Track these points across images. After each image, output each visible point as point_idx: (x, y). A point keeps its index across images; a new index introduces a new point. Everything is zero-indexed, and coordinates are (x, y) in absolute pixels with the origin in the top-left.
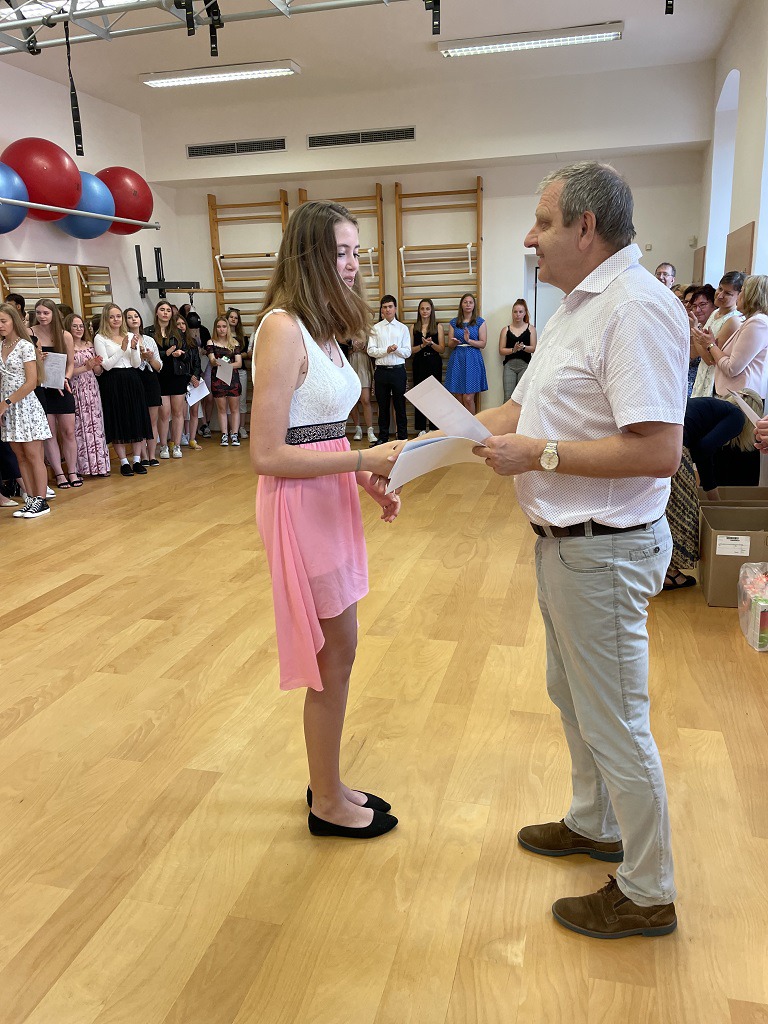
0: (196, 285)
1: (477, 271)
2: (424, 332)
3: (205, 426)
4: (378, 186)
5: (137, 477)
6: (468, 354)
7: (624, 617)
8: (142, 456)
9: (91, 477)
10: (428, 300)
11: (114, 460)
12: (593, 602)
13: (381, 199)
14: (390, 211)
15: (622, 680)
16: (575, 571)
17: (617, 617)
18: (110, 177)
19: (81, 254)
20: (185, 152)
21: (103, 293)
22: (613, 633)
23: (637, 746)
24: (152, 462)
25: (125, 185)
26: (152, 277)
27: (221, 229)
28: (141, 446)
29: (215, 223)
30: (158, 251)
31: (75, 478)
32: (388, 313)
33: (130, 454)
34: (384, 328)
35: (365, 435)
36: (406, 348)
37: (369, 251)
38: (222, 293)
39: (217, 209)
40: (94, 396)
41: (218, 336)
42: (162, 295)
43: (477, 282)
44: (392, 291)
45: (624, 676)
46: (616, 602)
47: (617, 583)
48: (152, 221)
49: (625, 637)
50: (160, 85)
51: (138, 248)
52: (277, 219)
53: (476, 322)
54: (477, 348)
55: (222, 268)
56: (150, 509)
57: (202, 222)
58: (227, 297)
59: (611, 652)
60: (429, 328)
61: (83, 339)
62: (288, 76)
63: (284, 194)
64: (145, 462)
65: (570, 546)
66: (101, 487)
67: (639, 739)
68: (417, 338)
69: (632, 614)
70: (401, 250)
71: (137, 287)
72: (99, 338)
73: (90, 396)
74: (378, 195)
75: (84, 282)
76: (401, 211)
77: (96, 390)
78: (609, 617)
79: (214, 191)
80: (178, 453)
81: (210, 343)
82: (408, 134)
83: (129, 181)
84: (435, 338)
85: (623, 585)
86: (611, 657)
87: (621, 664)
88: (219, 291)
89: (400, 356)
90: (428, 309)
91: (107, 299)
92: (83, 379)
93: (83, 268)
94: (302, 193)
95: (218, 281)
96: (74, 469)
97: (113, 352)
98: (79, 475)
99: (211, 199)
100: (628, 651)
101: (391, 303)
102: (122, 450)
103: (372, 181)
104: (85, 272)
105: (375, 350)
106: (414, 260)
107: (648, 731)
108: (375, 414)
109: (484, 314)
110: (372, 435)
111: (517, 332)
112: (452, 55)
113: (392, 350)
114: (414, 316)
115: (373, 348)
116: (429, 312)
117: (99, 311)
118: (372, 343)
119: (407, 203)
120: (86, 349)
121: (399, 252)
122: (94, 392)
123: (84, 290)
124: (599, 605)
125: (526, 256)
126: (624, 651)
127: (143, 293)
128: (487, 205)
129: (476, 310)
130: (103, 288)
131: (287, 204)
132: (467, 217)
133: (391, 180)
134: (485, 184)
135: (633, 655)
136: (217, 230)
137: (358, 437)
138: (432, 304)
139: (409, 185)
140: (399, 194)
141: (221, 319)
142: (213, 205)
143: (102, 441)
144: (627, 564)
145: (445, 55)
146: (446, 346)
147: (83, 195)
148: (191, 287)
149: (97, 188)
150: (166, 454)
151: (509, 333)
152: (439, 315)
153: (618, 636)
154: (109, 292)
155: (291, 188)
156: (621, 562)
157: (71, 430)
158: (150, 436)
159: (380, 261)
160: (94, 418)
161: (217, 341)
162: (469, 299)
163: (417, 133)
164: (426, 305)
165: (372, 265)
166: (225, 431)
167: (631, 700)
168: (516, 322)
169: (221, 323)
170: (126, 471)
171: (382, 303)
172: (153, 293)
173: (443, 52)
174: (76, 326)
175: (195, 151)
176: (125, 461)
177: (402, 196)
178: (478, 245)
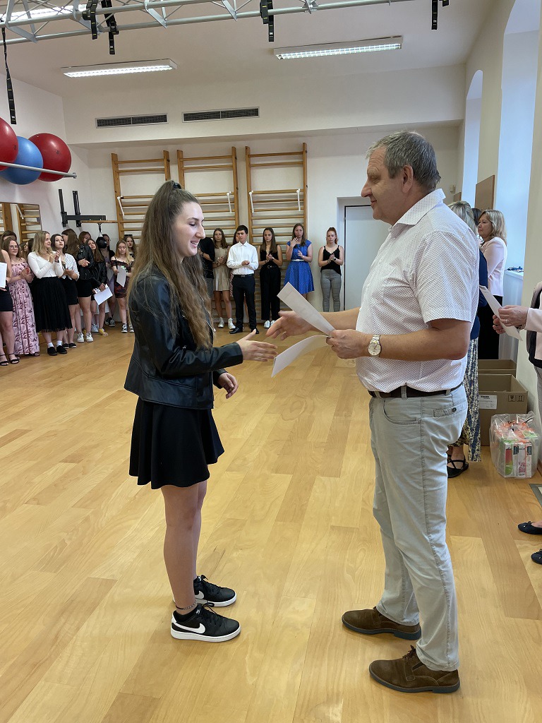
0: (103, 218)
1: (304, 209)
2: (268, 250)
3: (111, 319)
4: (234, 149)
5: (60, 356)
6: (300, 266)
7: (428, 458)
8: (63, 341)
9: (24, 356)
10: (270, 229)
11: (43, 343)
12: (406, 446)
13: (236, 158)
14: (242, 166)
15: (425, 504)
16: (393, 423)
17: (423, 458)
18: (39, 141)
19: (17, 195)
20: (95, 124)
21: (35, 223)
22: (420, 469)
23: (434, 553)
24: (71, 345)
25: (50, 147)
26: (70, 211)
27: (121, 177)
28: (62, 334)
29: (117, 173)
30: (75, 193)
31: (13, 357)
32: (240, 238)
33: (54, 340)
34: (239, 248)
35: (226, 324)
36: (255, 263)
37: (228, 194)
38: (122, 223)
39: (118, 164)
40: (27, 297)
41: (119, 254)
42: (79, 225)
43: (304, 216)
44: (245, 222)
45: (427, 502)
46: (422, 447)
47: (422, 433)
48: (70, 172)
49: (429, 473)
50: (75, 76)
51: (60, 191)
52: (162, 171)
53: (304, 243)
54: (306, 262)
55: (122, 205)
56: (69, 380)
57: (107, 173)
58: (126, 226)
59: (418, 483)
60: (271, 248)
61: (17, 256)
62: (168, 70)
63: (166, 153)
64: (66, 345)
65: (391, 404)
66: (32, 364)
67: (436, 549)
68: (262, 255)
69: (434, 456)
70: (250, 193)
71: (60, 219)
72: (32, 255)
73: (23, 297)
74: (233, 155)
75: (21, 216)
76: (250, 166)
77: (28, 292)
78: (418, 457)
79: (116, 151)
80: (90, 338)
81: (113, 258)
82: (254, 112)
83: (53, 144)
84: (275, 255)
85: (427, 435)
86: (418, 487)
87: (425, 492)
88: (120, 222)
89: (251, 268)
90: (269, 235)
91: (38, 228)
92: (18, 285)
93: (21, 206)
94: (179, 153)
95: (120, 215)
96: (12, 351)
97: (42, 266)
98: (16, 356)
99: (114, 157)
100: (430, 483)
101: (243, 231)
102: (48, 336)
103: (231, 144)
104: (22, 209)
105: (233, 263)
106: (260, 201)
107: (444, 543)
108: (233, 309)
109: (309, 238)
110: (232, 324)
111: (331, 250)
112: (284, 58)
113: (245, 264)
114: (261, 240)
115: (231, 262)
116: (270, 238)
117: (32, 236)
118: (230, 258)
119: (255, 161)
120: (20, 263)
121: (249, 195)
122: (27, 294)
123: (22, 221)
124: (410, 449)
125: (338, 198)
126: (427, 483)
127: (64, 223)
128: (311, 163)
129: (304, 236)
130: (35, 220)
131: (168, 161)
132: (296, 171)
133: (244, 144)
134: (309, 148)
135: (434, 486)
136: (118, 179)
137: (221, 326)
138: (272, 232)
139: (256, 148)
140: (249, 155)
141: (122, 242)
142: (115, 161)
143: (32, 330)
144: (432, 420)
145: (279, 58)
146: (283, 261)
147: (19, 153)
148: (100, 219)
149: (30, 149)
150: (82, 339)
151: (325, 250)
152: (278, 239)
153: (423, 471)
154: (39, 222)
155: (172, 149)
156: (426, 419)
157: (9, 323)
158: (69, 326)
159: (235, 201)
160: (27, 313)
161: (119, 257)
162: (299, 228)
163: (260, 112)
164: (268, 232)
165: (230, 204)
166: (125, 322)
167: (433, 519)
168: (329, 243)
169: (122, 245)
170: (51, 352)
171: (238, 230)
172: (72, 224)
173: (278, 56)
174: (12, 246)
175: (102, 123)
176: (51, 345)
177: (250, 156)
178: (304, 190)
